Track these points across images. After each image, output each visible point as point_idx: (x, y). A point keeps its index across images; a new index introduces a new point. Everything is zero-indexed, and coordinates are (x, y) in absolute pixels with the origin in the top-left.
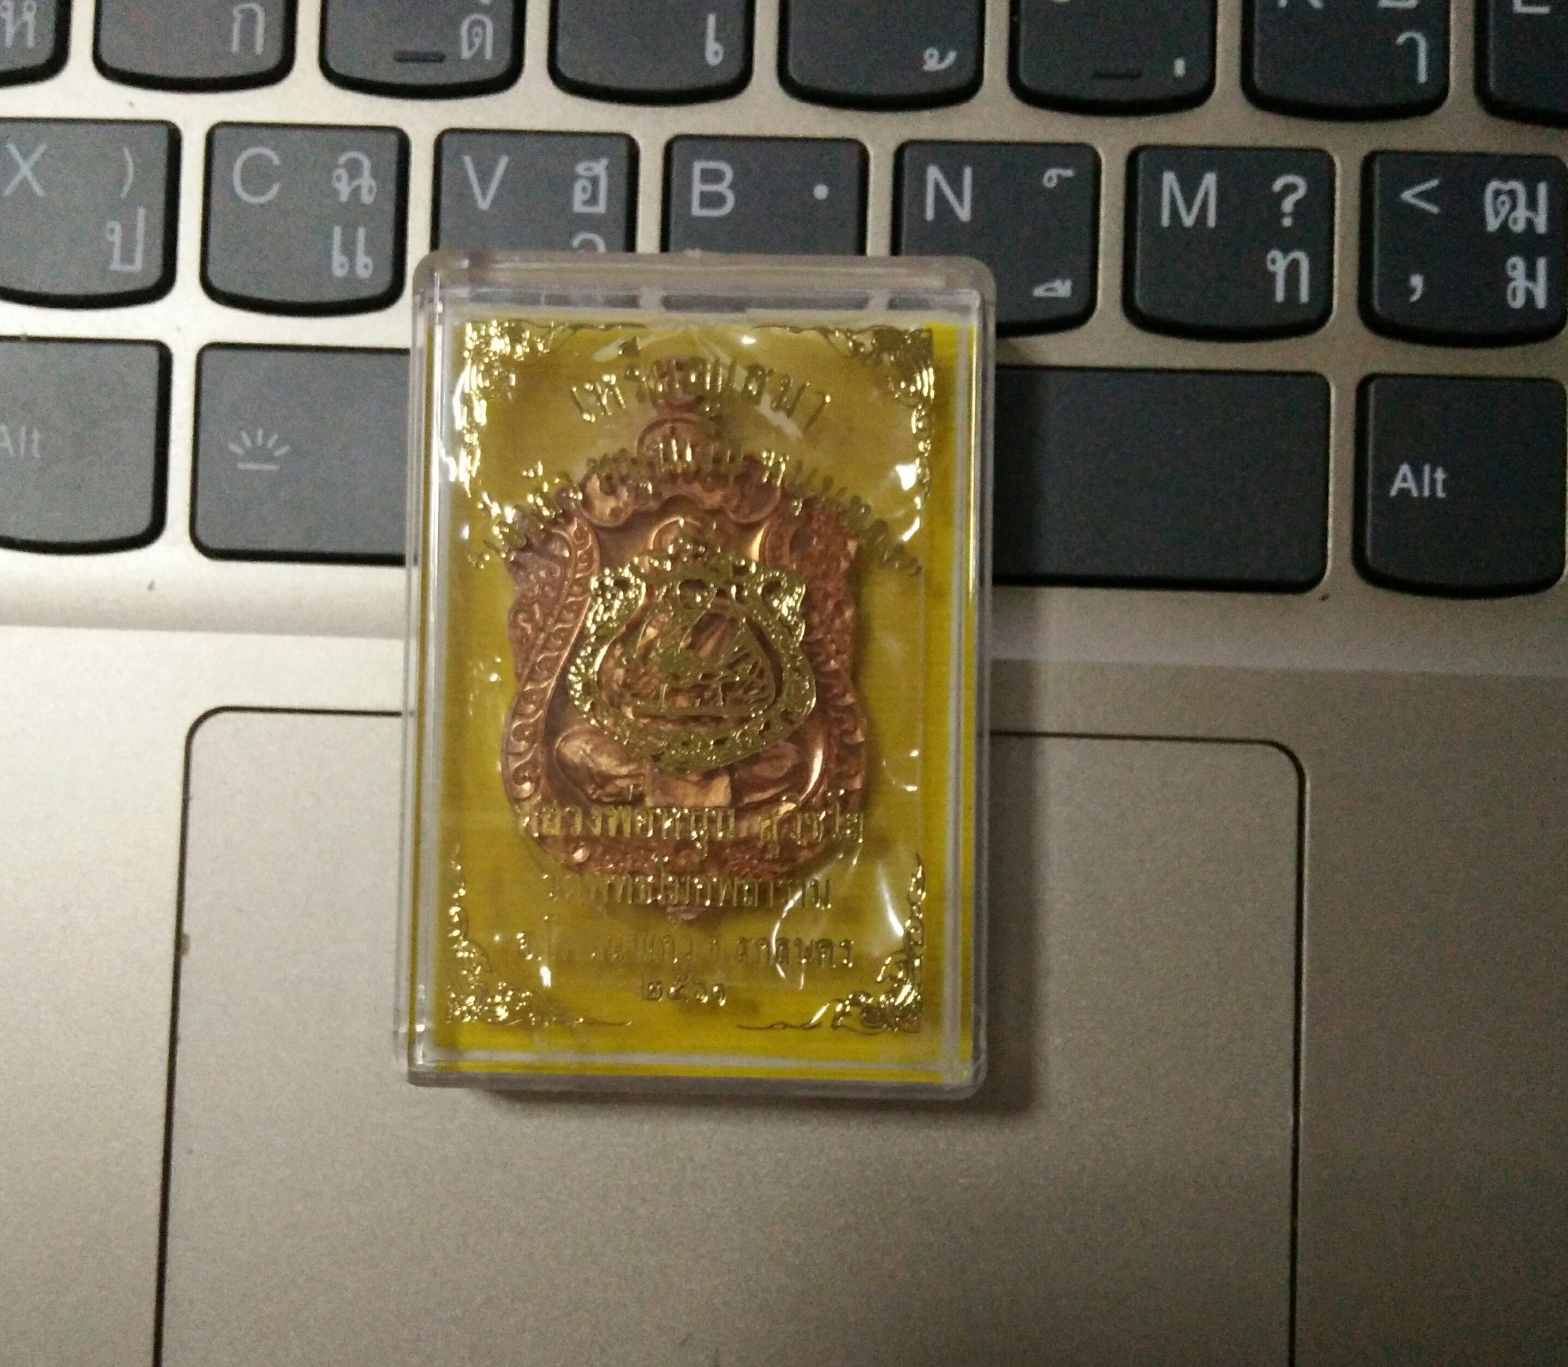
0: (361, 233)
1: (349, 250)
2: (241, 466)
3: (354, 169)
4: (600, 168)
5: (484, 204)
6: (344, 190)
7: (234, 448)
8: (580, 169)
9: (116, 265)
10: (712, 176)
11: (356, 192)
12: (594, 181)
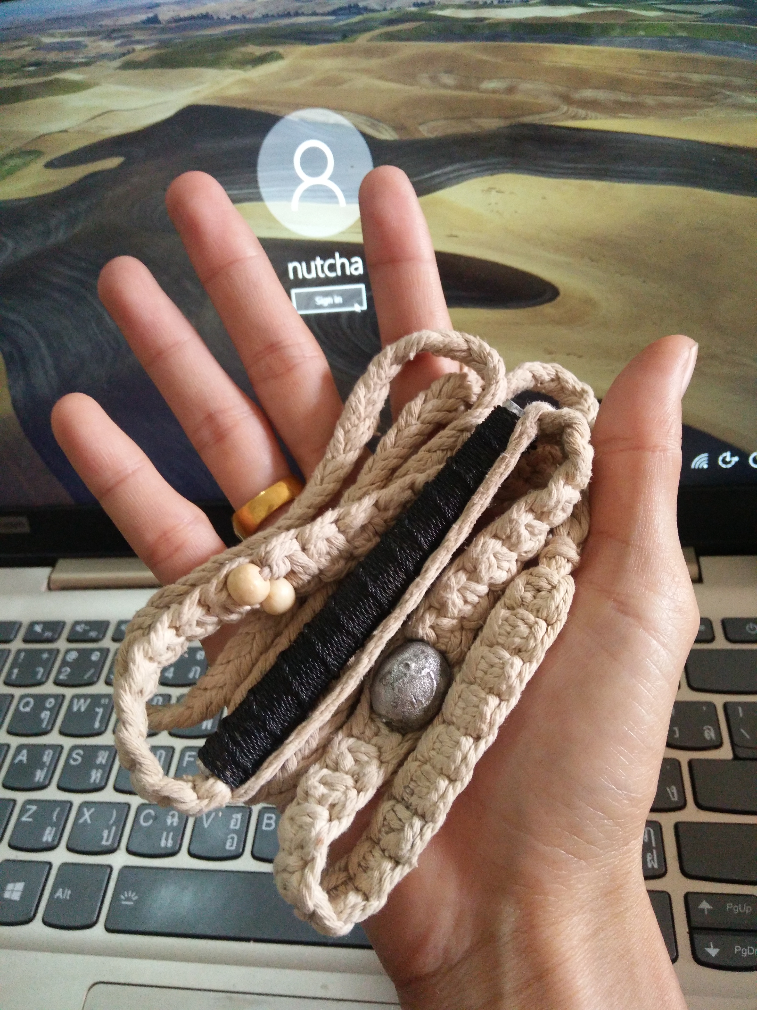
0: (171, 834)
1: (167, 839)
2: (124, 903)
3: (173, 816)
4: (239, 816)
5: (206, 826)
6: (169, 821)
7: (122, 897)
8: (234, 816)
9: (104, 843)
10: (269, 818)
11: (172, 823)
12: (237, 819)
